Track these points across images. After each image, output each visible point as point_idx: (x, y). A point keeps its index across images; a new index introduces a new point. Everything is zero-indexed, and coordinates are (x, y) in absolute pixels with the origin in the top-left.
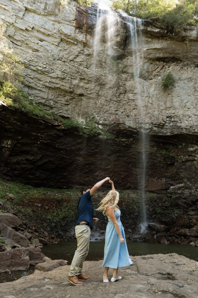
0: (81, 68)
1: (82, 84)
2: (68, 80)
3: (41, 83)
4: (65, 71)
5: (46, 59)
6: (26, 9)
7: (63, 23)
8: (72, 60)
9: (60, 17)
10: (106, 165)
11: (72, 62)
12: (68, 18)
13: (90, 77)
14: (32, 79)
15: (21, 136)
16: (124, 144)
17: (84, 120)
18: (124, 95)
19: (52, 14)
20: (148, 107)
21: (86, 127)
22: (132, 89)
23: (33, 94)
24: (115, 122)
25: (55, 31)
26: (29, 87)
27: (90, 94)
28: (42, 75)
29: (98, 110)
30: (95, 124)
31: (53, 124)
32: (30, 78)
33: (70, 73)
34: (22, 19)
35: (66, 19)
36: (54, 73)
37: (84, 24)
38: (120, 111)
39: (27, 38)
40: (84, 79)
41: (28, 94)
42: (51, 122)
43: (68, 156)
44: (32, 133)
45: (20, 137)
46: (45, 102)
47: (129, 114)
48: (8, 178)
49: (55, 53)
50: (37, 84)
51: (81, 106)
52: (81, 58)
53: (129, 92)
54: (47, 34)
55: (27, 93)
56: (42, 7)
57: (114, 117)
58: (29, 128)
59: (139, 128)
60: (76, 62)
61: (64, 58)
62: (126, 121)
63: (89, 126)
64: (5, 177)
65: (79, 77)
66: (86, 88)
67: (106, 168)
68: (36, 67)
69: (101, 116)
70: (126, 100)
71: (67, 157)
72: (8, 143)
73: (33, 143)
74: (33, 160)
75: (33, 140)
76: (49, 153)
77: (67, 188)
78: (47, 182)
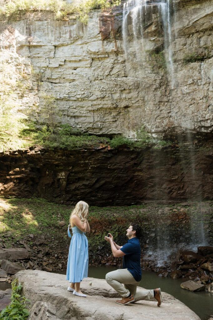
0: (119, 79)
1: (124, 96)
2: (109, 97)
3: (84, 109)
4: (103, 89)
5: (83, 85)
6: (55, 47)
7: (90, 42)
8: (108, 75)
9: (85, 37)
10: (172, 176)
11: (109, 77)
12: (93, 35)
13: (130, 86)
14: (75, 108)
15: (72, 166)
16: (187, 149)
17: (135, 133)
18: (176, 90)
19: (78, 39)
20: (209, 98)
21: (138, 139)
22: (186, 80)
23: (80, 122)
24: (169, 126)
25: (84, 54)
26: (74, 117)
27: (136, 103)
28: (84, 102)
29: (148, 118)
30: (148, 134)
31: (96, 149)
32: (73, 108)
33: (108, 89)
34: (54, 58)
35: (92, 36)
36: (94, 95)
37: (110, 32)
38: (174, 112)
39: (62, 73)
40: (124, 89)
41: (75, 123)
42: (94, 148)
44: (79, 162)
45: (71, 168)
46: (93, 126)
47: (185, 112)
48: (72, 203)
49: (89, 75)
50: (81, 112)
51: (129, 119)
52: (117, 68)
53: (182, 85)
54: (78, 60)
56: (67, 37)
57: (167, 120)
58: (75, 159)
59: (198, 128)
60: (113, 74)
61: (100, 76)
62: (182, 123)
63: (141, 138)
65: (119, 90)
66: (129, 99)
67: (173, 179)
68: (76, 97)
69: (152, 123)
70: (179, 97)
71: (123, 175)
72: (62, 175)
73: (84, 169)
74: (90, 185)
75: (83, 167)
76: (104, 175)
77: (136, 204)
78: (113, 201)
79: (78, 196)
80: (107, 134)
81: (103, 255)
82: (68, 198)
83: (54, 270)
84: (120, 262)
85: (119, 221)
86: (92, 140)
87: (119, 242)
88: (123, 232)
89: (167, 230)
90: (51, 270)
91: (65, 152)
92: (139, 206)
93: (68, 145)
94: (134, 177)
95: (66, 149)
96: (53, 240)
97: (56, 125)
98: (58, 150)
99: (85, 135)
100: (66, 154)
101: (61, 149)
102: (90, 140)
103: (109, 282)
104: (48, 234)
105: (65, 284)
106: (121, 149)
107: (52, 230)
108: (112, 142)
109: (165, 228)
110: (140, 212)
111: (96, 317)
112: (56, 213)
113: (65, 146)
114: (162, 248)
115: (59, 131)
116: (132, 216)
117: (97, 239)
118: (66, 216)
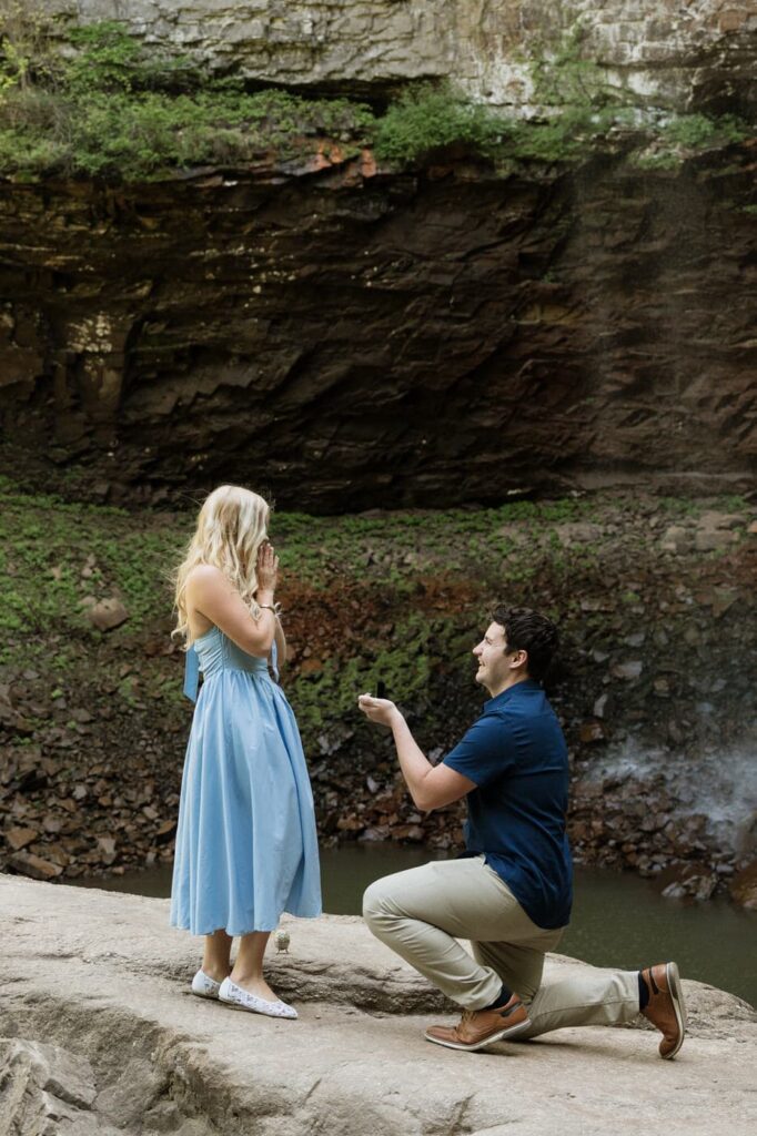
10: (747, 328)
15: (150, 282)
17: (522, 72)
21: (541, 111)
23: (188, 10)
24: (729, 25)
30: (602, 74)
31: (291, 176)
41: (160, 16)
42: (276, 167)
43: (461, 320)
44: (195, 254)
45: (145, 290)
46: (267, 30)
48: (163, 493)
55: (156, 14)
58: (165, 235)
63: (562, 103)
64: (143, 492)
67: (748, 344)
69: (627, 7)
71: (456, 326)
72: (96, 333)
73: (226, 297)
74: (259, 388)
75: (218, 283)
76: (341, 329)
77: (531, 497)
78: (397, 480)
79: (195, 452)
80: (352, 80)
81: (346, 783)
82: (134, 468)
83: (74, 870)
84: (442, 822)
85: (436, 595)
86: (263, 120)
87: (439, 711)
88: (461, 654)
89: (712, 644)
90: (58, 870)
91: (109, 192)
92: (548, 508)
93: (125, 154)
94: (518, 334)
95: (108, 177)
96: (61, 704)
97: (45, 29)
98: (64, 182)
99: (223, 89)
100: (110, 208)
101: (82, 175)
102: (253, 119)
103: (384, 929)
104: (31, 675)
105: (140, 947)
106: (441, 171)
107: (49, 648)
108: (385, 131)
109: (700, 629)
110: (555, 544)
111: (316, 1119)
112: (69, 555)
113: (105, 160)
114: (684, 743)
115: (63, 66)
116: (511, 563)
117: (313, 696)
118: (127, 569)
